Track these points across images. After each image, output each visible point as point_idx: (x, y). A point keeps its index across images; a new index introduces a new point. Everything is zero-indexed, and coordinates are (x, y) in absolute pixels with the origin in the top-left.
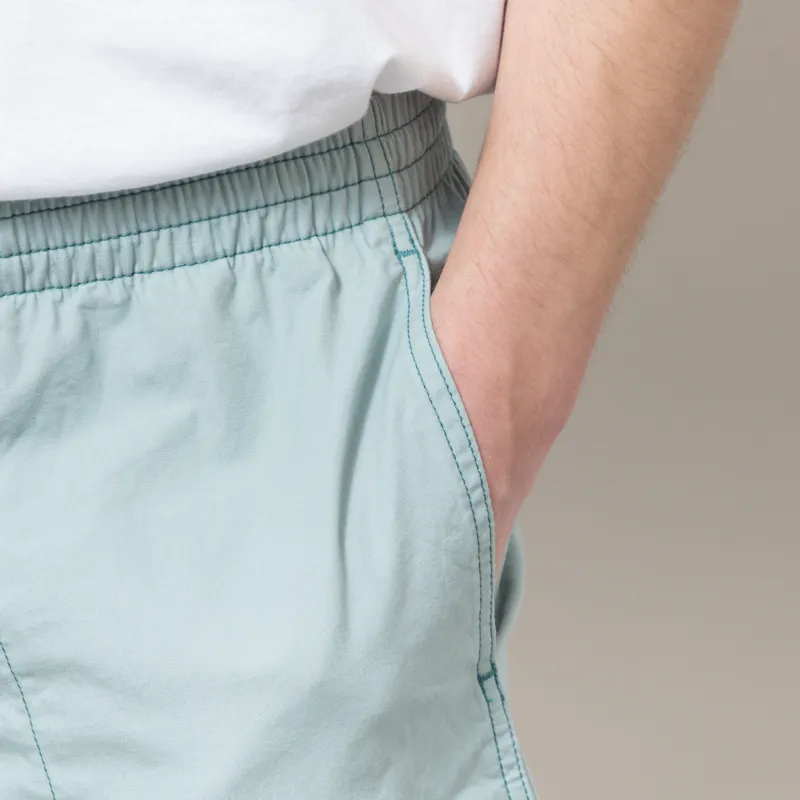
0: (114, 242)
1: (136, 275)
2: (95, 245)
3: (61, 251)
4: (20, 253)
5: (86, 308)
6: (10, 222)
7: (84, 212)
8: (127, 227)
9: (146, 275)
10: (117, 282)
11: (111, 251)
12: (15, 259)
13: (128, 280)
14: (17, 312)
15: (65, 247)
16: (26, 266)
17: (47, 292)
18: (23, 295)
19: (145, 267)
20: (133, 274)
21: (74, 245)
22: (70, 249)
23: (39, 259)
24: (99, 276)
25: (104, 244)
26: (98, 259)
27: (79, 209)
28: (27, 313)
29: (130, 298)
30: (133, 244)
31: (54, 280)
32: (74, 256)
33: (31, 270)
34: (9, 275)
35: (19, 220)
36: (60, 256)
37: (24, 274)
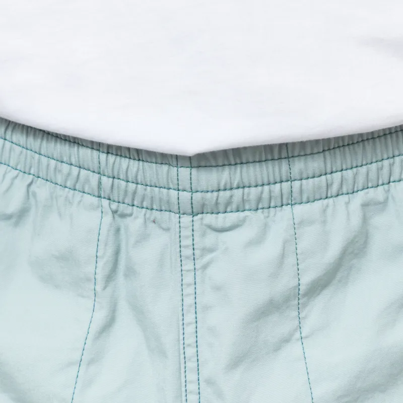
0: (380, 163)
1: (391, 183)
2: (369, 166)
3: (349, 171)
4: (326, 174)
5: (365, 205)
6: (322, 154)
7: (364, 146)
8: (387, 154)
9: (397, 183)
10: (380, 188)
11: (378, 169)
12: (323, 177)
13: (386, 187)
14: (325, 211)
15: (352, 168)
16: (329, 182)
17: (340, 197)
18: (326, 200)
19: (397, 179)
20: (389, 182)
21: (357, 167)
22: (355, 170)
23: (337, 176)
24: (370, 185)
25: (374, 165)
26: (370, 174)
27: (361, 144)
28: (329, 211)
29: (387, 198)
30: (390, 165)
31: (345, 190)
32: (357, 173)
33: (332, 184)
34: (320, 188)
35: (327, 153)
36: (349, 174)
37: (328, 186)
